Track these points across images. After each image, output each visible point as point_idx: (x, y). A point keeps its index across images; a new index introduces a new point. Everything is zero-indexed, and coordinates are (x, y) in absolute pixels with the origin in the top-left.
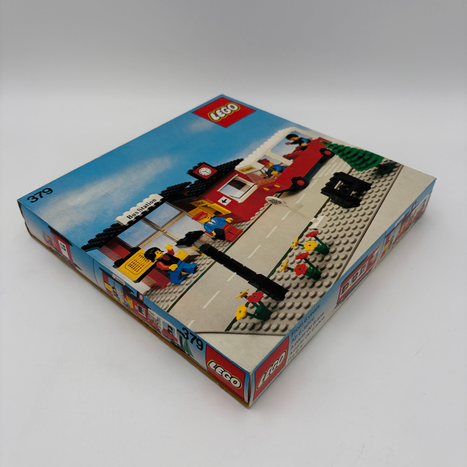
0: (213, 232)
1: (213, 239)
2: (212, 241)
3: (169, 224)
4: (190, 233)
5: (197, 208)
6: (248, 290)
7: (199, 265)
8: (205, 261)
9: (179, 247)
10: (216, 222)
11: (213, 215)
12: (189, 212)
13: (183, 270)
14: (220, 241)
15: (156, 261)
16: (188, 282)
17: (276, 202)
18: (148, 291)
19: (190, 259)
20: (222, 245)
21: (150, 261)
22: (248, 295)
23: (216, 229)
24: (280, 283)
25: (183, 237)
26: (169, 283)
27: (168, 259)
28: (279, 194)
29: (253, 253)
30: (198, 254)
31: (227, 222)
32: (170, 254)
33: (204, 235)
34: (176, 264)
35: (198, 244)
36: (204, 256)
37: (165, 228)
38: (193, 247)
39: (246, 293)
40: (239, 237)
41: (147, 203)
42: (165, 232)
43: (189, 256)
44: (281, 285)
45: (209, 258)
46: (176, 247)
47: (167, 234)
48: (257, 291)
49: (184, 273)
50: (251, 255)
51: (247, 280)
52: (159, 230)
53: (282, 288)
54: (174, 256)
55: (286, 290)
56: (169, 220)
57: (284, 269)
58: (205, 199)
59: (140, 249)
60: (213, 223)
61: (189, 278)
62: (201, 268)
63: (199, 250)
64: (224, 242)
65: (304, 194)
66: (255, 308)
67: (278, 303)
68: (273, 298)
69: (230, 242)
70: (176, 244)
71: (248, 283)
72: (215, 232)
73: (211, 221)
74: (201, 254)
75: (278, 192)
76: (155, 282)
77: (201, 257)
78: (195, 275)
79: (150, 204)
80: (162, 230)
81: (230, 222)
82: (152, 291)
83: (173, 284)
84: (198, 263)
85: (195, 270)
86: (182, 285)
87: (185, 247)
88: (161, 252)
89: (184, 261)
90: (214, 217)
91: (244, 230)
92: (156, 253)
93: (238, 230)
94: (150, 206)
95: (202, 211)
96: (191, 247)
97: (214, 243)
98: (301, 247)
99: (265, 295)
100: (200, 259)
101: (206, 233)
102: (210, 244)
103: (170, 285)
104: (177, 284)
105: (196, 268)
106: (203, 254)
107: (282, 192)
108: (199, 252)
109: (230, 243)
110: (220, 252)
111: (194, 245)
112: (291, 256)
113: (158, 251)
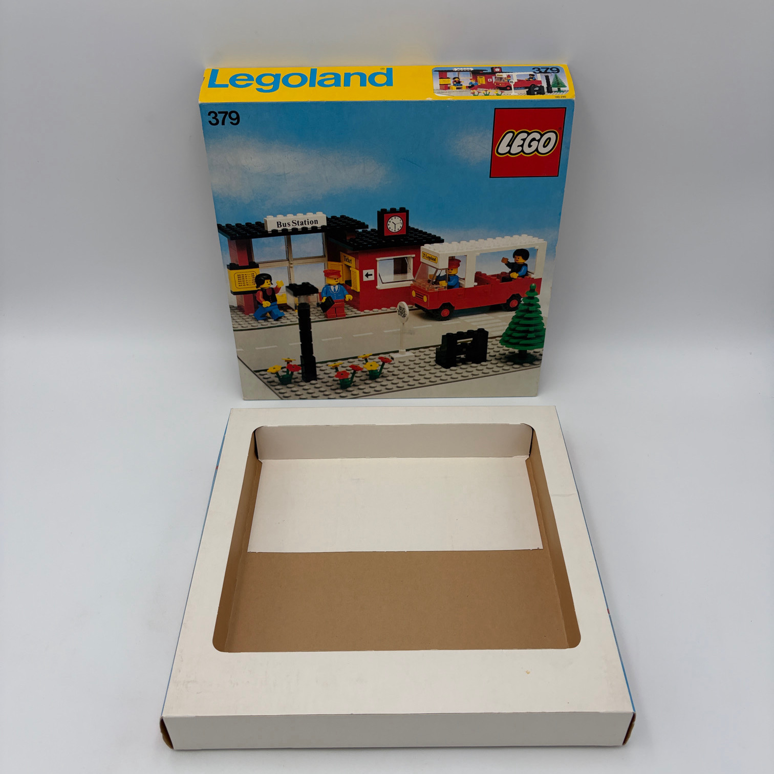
0: (325, 298)
1: (318, 304)
2: (314, 305)
3: (302, 261)
4: (308, 283)
5: (340, 264)
6: (295, 360)
7: (285, 317)
8: (293, 317)
9: (287, 290)
10: (338, 290)
11: (344, 282)
12: (329, 262)
13: (270, 313)
14: (320, 310)
15: (259, 288)
16: (264, 324)
17: (402, 312)
18: (234, 307)
19: (285, 307)
20: (318, 314)
21: (256, 285)
22: (290, 363)
23: (330, 297)
24: (318, 372)
25: (299, 283)
26: (252, 314)
27: (269, 294)
28: (414, 307)
29: (330, 339)
30: (294, 308)
31: (345, 297)
32: (275, 291)
33: (316, 295)
34: (271, 303)
35: (303, 299)
36: (296, 313)
37: (295, 262)
38: (297, 299)
39: (291, 361)
40: (337, 319)
41: (307, 220)
42: (291, 266)
43: (286, 304)
44: (317, 374)
45: (297, 318)
46: (285, 288)
47: (291, 269)
48: (298, 365)
49: (268, 315)
50: (327, 339)
51: (302, 354)
52: (289, 260)
53: (316, 375)
54: (276, 295)
55: (316, 379)
56: (306, 256)
57: (333, 367)
58: (356, 258)
59: (258, 267)
60: (335, 289)
61: (268, 321)
62: (283, 321)
63: (298, 305)
64: (322, 314)
65: (431, 326)
66: (285, 374)
67: (301, 382)
68: (302, 377)
69: (326, 316)
70: (288, 285)
71: (301, 356)
72: (326, 299)
73: (334, 286)
74: (296, 309)
75: (416, 305)
76: (244, 305)
77: (293, 312)
78: (275, 322)
79: (308, 224)
80: (291, 262)
81: (347, 299)
82: (236, 309)
83: (254, 317)
84: (286, 315)
85: (278, 319)
86: (259, 323)
87: (291, 294)
88: (270, 283)
89: (279, 305)
90: (342, 285)
91: (347, 316)
92: (266, 281)
93: (344, 312)
94: (307, 226)
95: (341, 270)
96: (295, 298)
97: (314, 308)
98: (365, 362)
99: (300, 371)
100: (290, 314)
101: (318, 295)
102: (311, 307)
103: (251, 316)
104: (256, 319)
105: (280, 318)
106: (297, 311)
107: (419, 307)
108: (296, 306)
109: (325, 318)
110: (310, 319)
111: (299, 298)
112: (349, 362)
113: (269, 281)
